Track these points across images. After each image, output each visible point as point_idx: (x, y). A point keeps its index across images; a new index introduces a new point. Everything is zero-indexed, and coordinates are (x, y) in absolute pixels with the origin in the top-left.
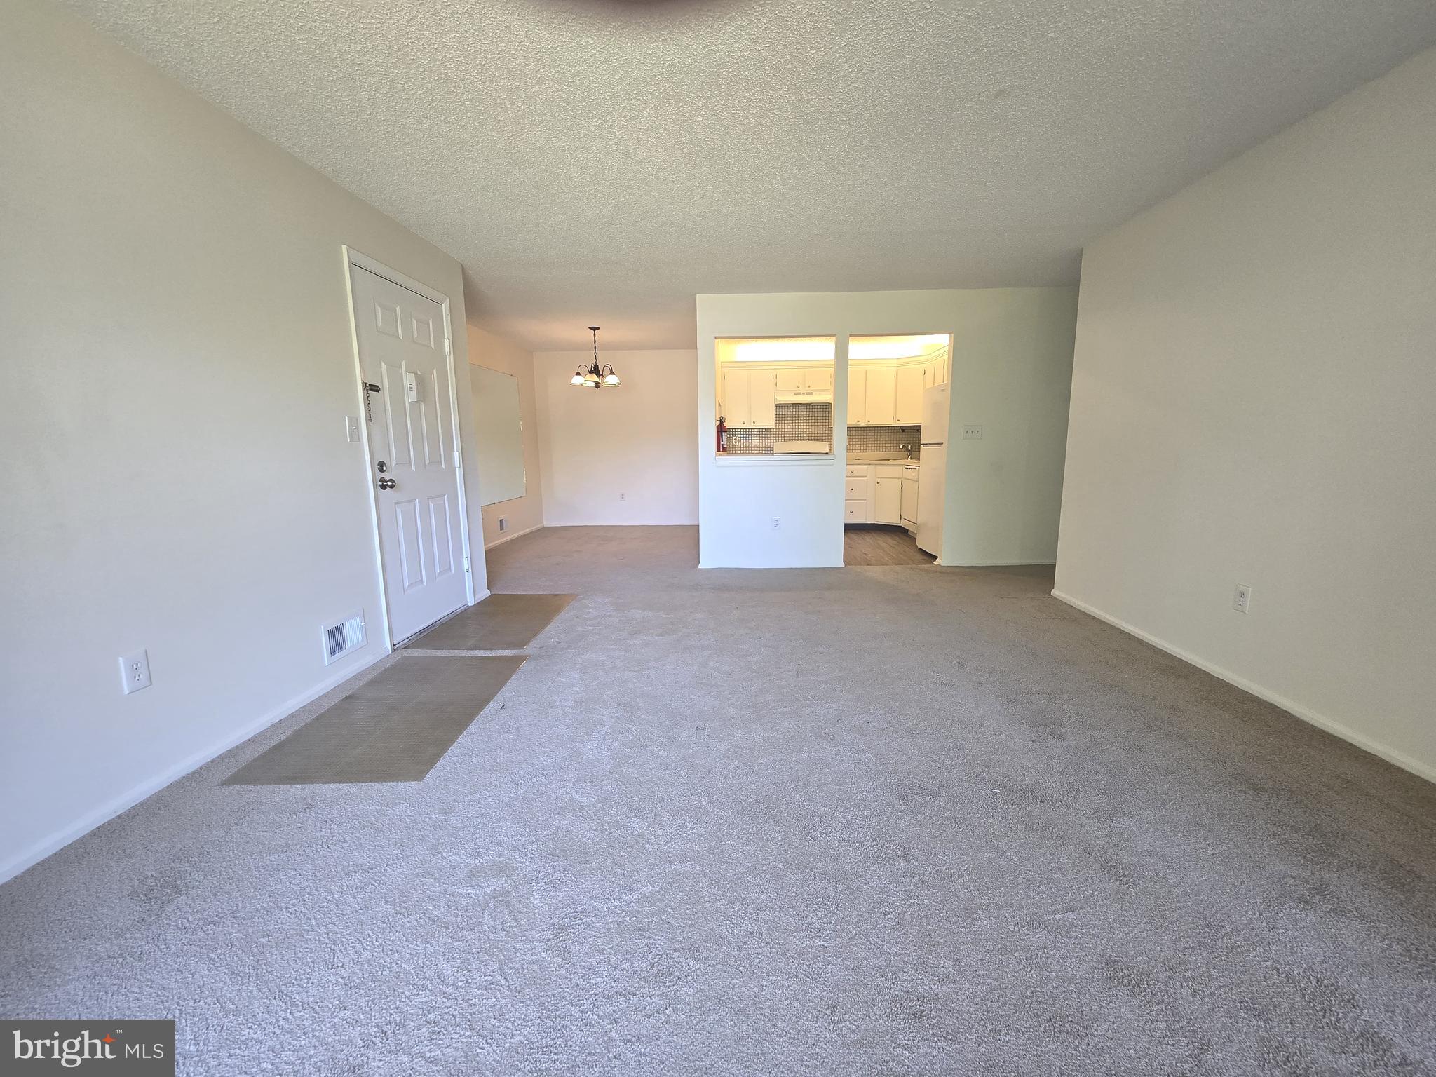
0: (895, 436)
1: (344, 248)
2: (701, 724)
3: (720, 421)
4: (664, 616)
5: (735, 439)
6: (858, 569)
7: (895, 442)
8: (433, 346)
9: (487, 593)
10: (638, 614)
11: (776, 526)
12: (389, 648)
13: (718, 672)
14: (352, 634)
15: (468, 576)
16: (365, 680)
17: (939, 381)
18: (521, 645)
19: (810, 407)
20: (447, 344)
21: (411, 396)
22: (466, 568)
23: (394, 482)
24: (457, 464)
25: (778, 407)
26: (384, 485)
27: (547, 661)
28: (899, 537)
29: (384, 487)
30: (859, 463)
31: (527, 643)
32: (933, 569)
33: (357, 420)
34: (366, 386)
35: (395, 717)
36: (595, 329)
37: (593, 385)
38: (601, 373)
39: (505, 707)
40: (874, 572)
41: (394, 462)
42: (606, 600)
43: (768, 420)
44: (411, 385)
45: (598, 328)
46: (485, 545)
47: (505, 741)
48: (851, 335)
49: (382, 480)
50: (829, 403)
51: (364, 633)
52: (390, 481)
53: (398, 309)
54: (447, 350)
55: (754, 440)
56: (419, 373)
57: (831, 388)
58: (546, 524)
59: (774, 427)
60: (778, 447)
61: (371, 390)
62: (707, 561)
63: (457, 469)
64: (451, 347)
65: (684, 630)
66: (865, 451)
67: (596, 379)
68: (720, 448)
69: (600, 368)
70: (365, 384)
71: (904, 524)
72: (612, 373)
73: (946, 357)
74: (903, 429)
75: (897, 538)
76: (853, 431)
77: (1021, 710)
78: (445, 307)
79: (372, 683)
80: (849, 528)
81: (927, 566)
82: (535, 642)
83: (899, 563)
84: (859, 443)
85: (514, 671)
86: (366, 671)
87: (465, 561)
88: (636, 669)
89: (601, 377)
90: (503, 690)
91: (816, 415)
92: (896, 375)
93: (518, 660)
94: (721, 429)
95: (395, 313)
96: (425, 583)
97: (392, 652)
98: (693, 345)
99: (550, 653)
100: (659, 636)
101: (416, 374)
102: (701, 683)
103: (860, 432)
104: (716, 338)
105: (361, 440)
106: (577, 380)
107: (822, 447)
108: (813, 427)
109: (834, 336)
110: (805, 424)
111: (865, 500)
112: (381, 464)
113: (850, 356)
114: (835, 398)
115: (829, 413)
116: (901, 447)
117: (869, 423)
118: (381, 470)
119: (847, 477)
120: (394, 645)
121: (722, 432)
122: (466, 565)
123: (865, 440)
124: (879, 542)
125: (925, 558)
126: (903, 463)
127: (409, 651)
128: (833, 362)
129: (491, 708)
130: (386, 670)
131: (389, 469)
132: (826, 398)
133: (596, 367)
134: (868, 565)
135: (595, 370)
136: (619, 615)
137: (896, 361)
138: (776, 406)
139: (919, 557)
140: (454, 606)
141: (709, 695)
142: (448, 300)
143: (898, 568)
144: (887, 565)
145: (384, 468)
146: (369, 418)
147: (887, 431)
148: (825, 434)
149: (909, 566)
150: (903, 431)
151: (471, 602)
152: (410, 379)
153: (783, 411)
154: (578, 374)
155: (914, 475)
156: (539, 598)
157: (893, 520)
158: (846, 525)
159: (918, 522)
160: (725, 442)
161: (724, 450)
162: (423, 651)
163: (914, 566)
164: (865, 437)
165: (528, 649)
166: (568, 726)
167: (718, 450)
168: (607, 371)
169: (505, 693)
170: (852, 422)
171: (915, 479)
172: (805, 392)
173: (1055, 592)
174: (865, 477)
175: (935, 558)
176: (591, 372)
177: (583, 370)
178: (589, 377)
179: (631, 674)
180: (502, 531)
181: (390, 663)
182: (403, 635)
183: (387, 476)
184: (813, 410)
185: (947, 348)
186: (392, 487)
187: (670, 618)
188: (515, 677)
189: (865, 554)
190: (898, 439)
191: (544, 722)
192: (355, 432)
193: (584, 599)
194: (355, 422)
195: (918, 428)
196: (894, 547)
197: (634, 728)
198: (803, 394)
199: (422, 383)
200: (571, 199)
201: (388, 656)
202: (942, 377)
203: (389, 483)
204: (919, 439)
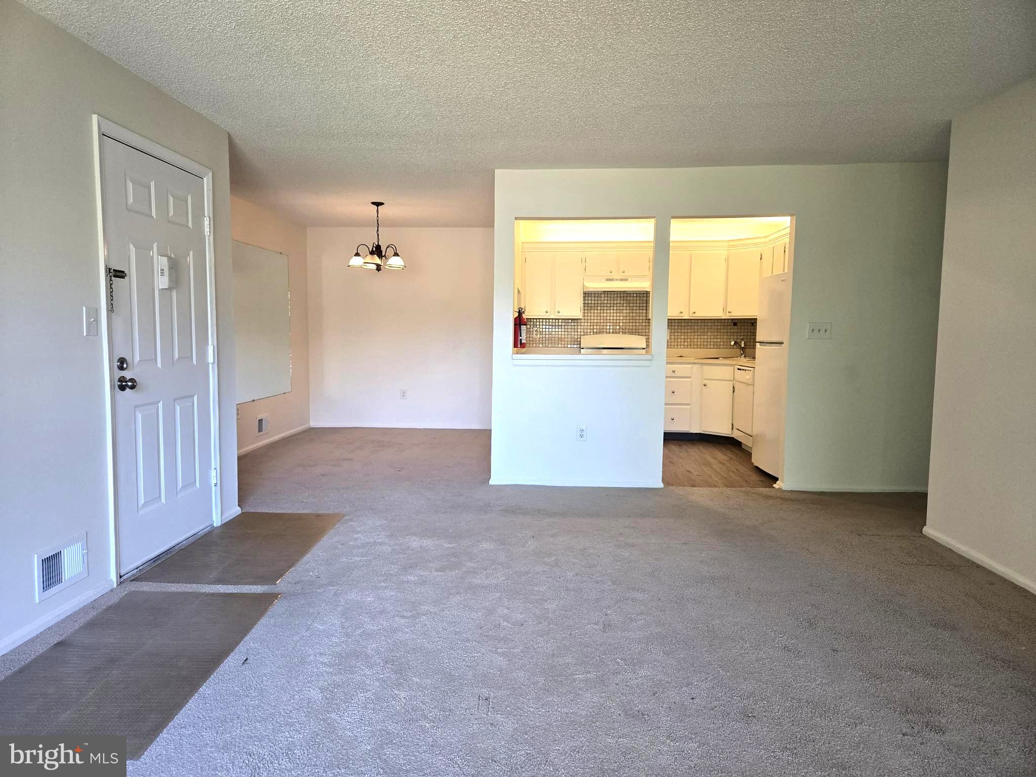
0: (725, 331)
1: (95, 118)
2: (485, 692)
3: (519, 312)
4: (446, 546)
5: (536, 331)
6: (679, 491)
7: (725, 337)
8: (190, 225)
9: (236, 511)
10: (415, 542)
11: (582, 436)
12: (114, 579)
13: (508, 622)
14: (71, 566)
15: (215, 492)
16: (82, 621)
17: (778, 271)
18: (271, 579)
19: (625, 296)
20: (206, 222)
21: (162, 282)
22: (214, 481)
23: (135, 381)
24: (211, 359)
25: (587, 295)
26: (124, 385)
27: (303, 602)
28: (732, 451)
29: (122, 388)
30: (681, 361)
31: (280, 575)
32: (772, 494)
33: (97, 310)
34: (110, 272)
35: (114, 672)
36: (378, 204)
37: (374, 267)
38: (383, 254)
39: (248, 661)
40: (700, 495)
41: (137, 358)
42: (378, 523)
43: (574, 309)
44: (162, 270)
45: (382, 204)
46: (238, 449)
47: (244, 708)
48: (673, 217)
49: (122, 379)
50: (647, 291)
51: (86, 562)
52: (132, 380)
53: (152, 184)
54: (207, 230)
55: (558, 332)
56: (173, 256)
57: (649, 273)
58: (313, 424)
59: (581, 317)
60: (586, 341)
61: (115, 276)
62: (500, 475)
63: (211, 365)
64: (212, 228)
65: (470, 564)
66: (690, 346)
67: (378, 261)
68: (518, 344)
69: (383, 249)
70: (108, 270)
71: (736, 435)
72: (396, 254)
73: (788, 240)
74: (735, 322)
75: (729, 454)
76: (675, 324)
77: (888, 689)
78: (207, 182)
79: (91, 625)
80: (670, 438)
81: (764, 490)
82: (290, 576)
83: (730, 485)
84: (683, 337)
85: (261, 614)
86: (84, 610)
87: (213, 473)
88: (409, 614)
89: (383, 258)
90: (247, 638)
91: (631, 305)
92: (727, 260)
93: (266, 600)
94: (519, 322)
95: (149, 188)
96: (163, 500)
97: (118, 585)
98: (489, 223)
99: (308, 591)
100: (439, 571)
101: (169, 258)
102: (487, 636)
103: (683, 324)
104: (516, 219)
105: (99, 334)
106: (356, 261)
107: (640, 342)
108: (628, 318)
109: (654, 218)
110: (618, 315)
111: (688, 404)
112: (122, 361)
113: (672, 239)
114: (653, 284)
115: (647, 302)
116: (733, 343)
117: (694, 315)
118: (121, 368)
119: (666, 377)
120: (121, 577)
121: (520, 325)
122: (214, 478)
123: (689, 334)
124: (706, 456)
125: (763, 479)
126: (734, 362)
127: (138, 584)
128: (652, 244)
129: (231, 662)
130: (109, 608)
131: (130, 366)
132: (643, 285)
133: (378, 247)
134: (693, 486)
135: (377, 251)
136: (392, 543)
137: (726, 244)
138: (584, 293)
139: (755, 478)
140: (198, 528)
141: (496, 652)
142: (211, 174)
143: (729, 491)
144: (715, 486)
145: (125, 366)
146: (111, 309)
147: (716, 324)
148: (642, 327)
149: (743, 489)
150: (735, 324)
151: (217, 521)
152: (161, 263)
153: (592, 299)
154: (357, 254)
155: (748, 377)
156: (299, 517)
157: (722, 429)
158: (665, 434)
159: (754, 434)
160: (524, 337)
161: (523, 345)
162: (155, 585)
163: (749, 489)
164: (689, 331)
165: (281, 585)
166: (322, 689)
167: (515, 346)
168: (390, 251)
169: (249, 643)
170: (673, 313)
171: (750, 382)
172: (619, 278)
173: (927, 530)
174: (689, 377)
175: (775, 479)
176: (372, 253)
177: (363, 250)
178: (369, 259)
179: (403, 621)
180: (261, 433)
181: (115, 599)
182: (131, 564)
183: (127, 374)
184: (628, 298)
185: (788, 230)
186: (133, 387)
187: (453, 548)
188: (263, 621)
189: (689, 472)
190: (729, 334)
191: (294, 682)
192: (94, 326)
193: (351, 520)
194: (94, 314)
195: (753, 321)
196: (724, 464)
197: (403, 695)
198: (617, 280)
199: (175, 268)
200: (355, 67)
201: (112, 591)
202: (782, 265)
203: (130, 384)
204: (754, 334)
